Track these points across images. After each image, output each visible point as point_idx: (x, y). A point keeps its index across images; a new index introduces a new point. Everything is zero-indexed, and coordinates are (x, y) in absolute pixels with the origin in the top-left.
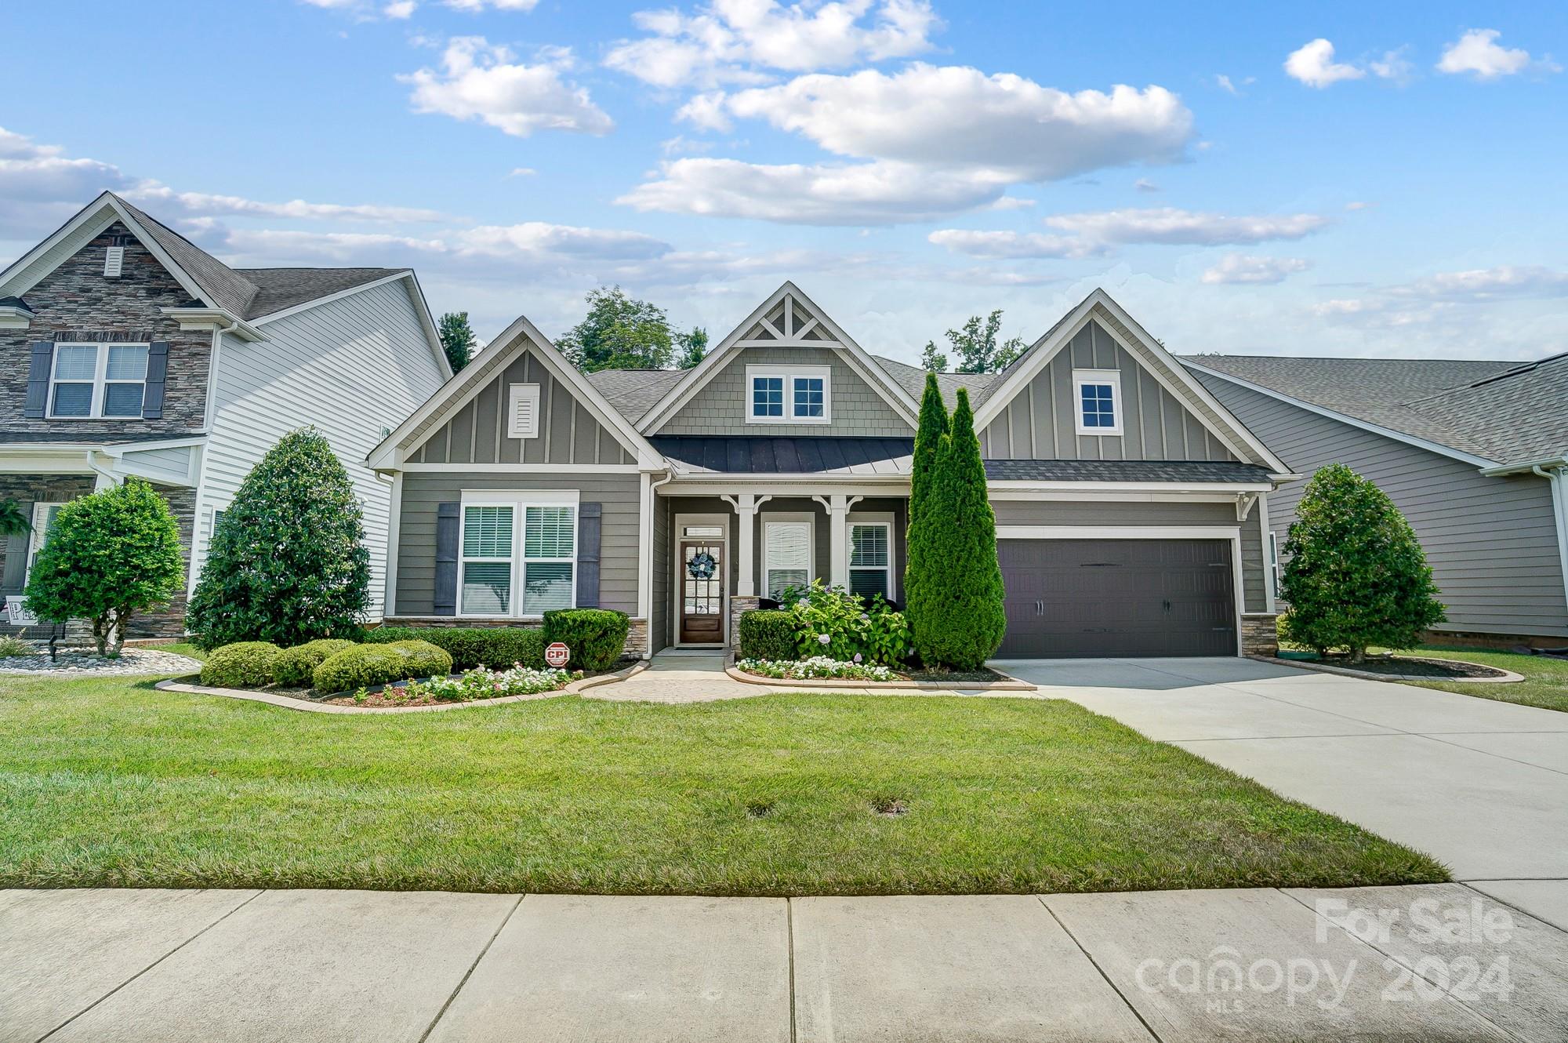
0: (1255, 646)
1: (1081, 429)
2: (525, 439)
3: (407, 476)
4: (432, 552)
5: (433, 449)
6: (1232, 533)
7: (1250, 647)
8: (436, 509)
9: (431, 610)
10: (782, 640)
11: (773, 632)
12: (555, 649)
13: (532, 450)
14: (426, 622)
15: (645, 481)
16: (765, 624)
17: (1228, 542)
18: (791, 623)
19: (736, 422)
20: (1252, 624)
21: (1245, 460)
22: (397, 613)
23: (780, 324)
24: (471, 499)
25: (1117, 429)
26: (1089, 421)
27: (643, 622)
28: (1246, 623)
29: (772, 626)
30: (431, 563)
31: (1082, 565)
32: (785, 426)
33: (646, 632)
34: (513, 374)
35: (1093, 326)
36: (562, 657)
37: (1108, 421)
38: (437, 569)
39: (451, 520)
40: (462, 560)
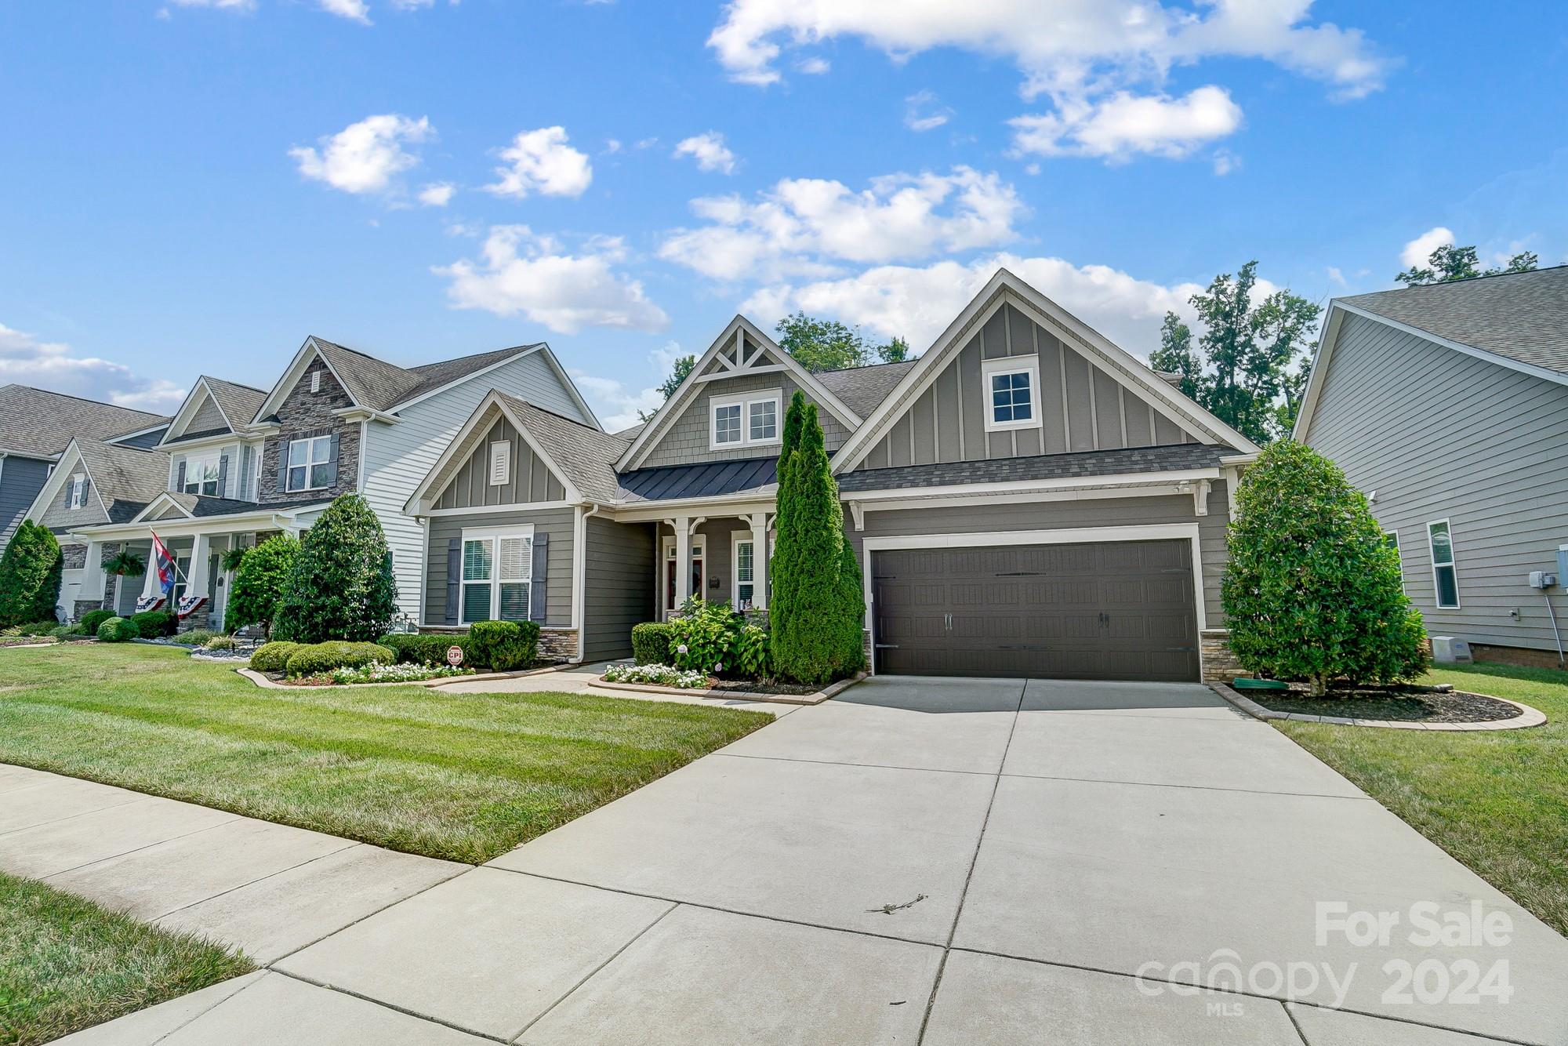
0: (1219, 671)
1: (991, 425)
2: (501, 485)
3: (434, 520)
4: (445, 577)
5: (445, 501)
6: (1189, 531)
7: (1213, 671)
8: (448, 544)
9: (444, 620)
10: (656, 649)
11: (648, 642)
12: (454, 651)
13: (503, 494)
14: (441, 630)
15: (578, 512)
16: (642, 635)
17: (1187, 542)
18: (666, 634)
19: (702, 451)
20: (1214, 643)
21: (1207, 441)
22: (426, 623)
23: (733, 359)
24: (469, 535)
25: (1036, 420)
26: (1001, 415)
27: (574, 632)
28: (1207, 642)
29: (647, 637)
30: (443, 585)
31: (998, 575)
32: (743, 449)
33: (576, 640)
34: (493, 436)
35: (1006, 307)
36: (458, 657)
37: (1025, 413)
38: (448, 590)
39: (456, 552)
40: (462, 582)
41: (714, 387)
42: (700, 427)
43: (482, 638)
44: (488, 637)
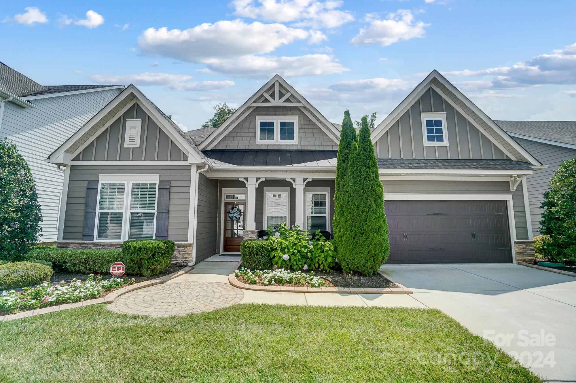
0: (523, 258)
1: (426, 143)
2: (133, 148)
3: (73, 168)
4: (83, 207)
5: (85, 154)
6: (508, 197)
7: (520, 258)
8: (86, 184)
9: (81, 237)
10: (262, 257)
11: (257, 253)
12: (116, 266)
13: (136, 154)
14: (78, 244)
15: (194, 169)
16: (253, 248)
17: (506, 202)
18: (268, 247)
19: (251, 143)
20: (521, 246)
21: (513, 159)
22: (64, 239)
23: (273, 96)
24: (104, 179)
25: (445, 143)
26: (430, 139)
27: (190, 245)
28: (517, 245)
29: (257, 249)
30: (82, 213)
31: (428, 214)
32: (275, 145)
33: (192, 250)
34: (128, 115)
35: (431, 89)
36: (120, 271)
37: (441, 139)
38: (85, 216)
39: (93, 190)
40: (98, 211)
41: (259, 110)
42: (250, 130)
43: (138, 254)
44: (143, 252)
